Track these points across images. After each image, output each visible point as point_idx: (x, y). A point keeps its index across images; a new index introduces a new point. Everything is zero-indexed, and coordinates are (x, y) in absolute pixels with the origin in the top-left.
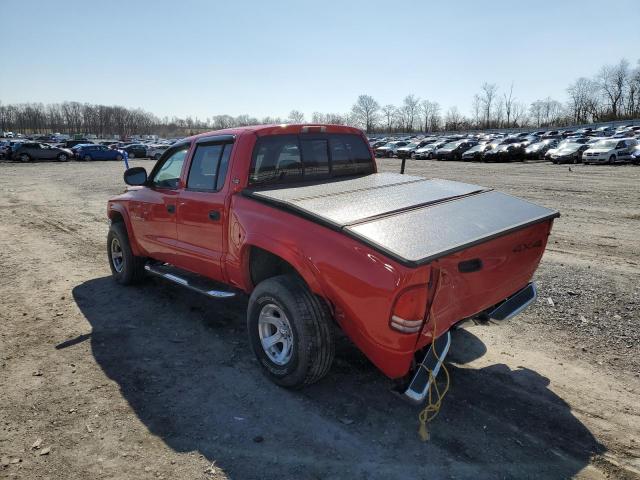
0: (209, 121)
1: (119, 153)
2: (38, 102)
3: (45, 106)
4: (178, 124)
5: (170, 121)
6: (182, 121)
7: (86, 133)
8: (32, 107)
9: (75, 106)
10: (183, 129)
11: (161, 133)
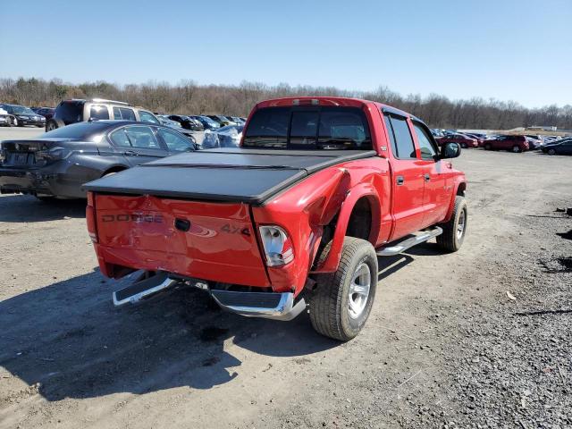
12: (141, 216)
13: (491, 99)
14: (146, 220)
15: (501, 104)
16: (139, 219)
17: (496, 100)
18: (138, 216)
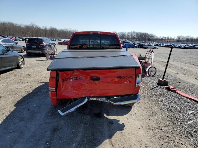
0: (175, 38)
1: (135, 46)
2: (125, 32)
3: (126, 33)
4: (164, 38)
5: (161, 37)
6: (165, 38)
7: (135, 41)
8: (123, 33)
9: (134, 32)
10: (165, 40)
11: (157, 41)
12: (72, 78)
13: (70, 29)
14: (75, 79)
15: (73, 30)
16: (71, 79)
17: (71, 29)
18: (71, 78)
